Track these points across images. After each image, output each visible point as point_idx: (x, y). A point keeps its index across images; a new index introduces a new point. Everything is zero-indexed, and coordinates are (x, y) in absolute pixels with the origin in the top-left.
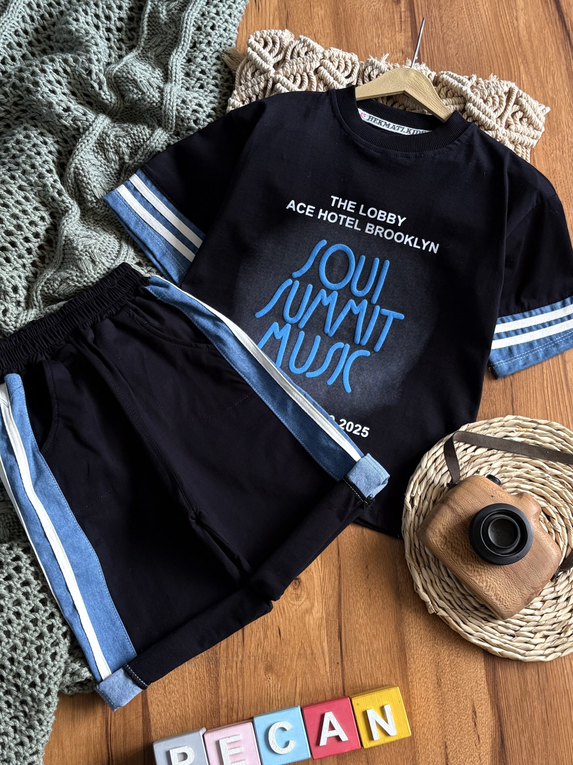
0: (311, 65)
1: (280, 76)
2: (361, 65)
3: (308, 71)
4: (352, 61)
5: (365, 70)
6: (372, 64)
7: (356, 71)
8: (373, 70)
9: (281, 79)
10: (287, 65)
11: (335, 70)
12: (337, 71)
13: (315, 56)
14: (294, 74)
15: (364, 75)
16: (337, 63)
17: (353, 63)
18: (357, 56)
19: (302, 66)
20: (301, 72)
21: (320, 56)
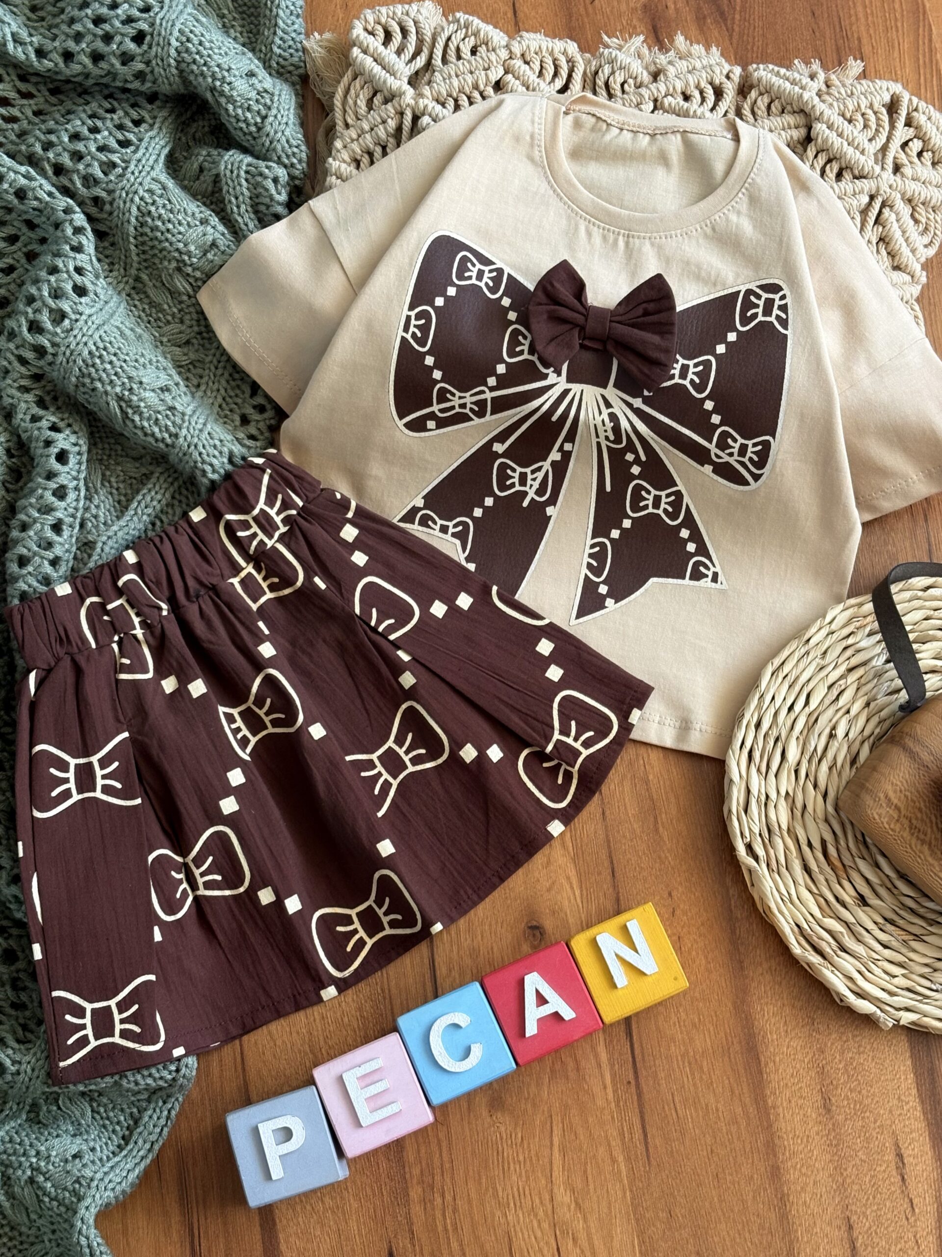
0: (486, 75)
1: (426, 101)
2: (588, 63)
3: (482, 87)
4: (567, 56)
5: (596, 73)
6: (612, 61)
7: (578, 77)
8: (613, 73)
9: (430, 108)
10: (438, 76)
11: (537, 80)
12: (541, 82)
13: (493, 57)
14: (455, 95)
15: (595, 83)
16: (538, 63)
17: (570, 61)
18: (576, 45)
19: (470, 79)
20: (468, 91)
21: (504, 54)
